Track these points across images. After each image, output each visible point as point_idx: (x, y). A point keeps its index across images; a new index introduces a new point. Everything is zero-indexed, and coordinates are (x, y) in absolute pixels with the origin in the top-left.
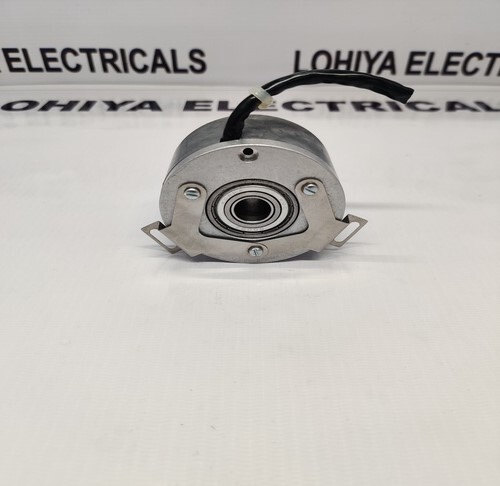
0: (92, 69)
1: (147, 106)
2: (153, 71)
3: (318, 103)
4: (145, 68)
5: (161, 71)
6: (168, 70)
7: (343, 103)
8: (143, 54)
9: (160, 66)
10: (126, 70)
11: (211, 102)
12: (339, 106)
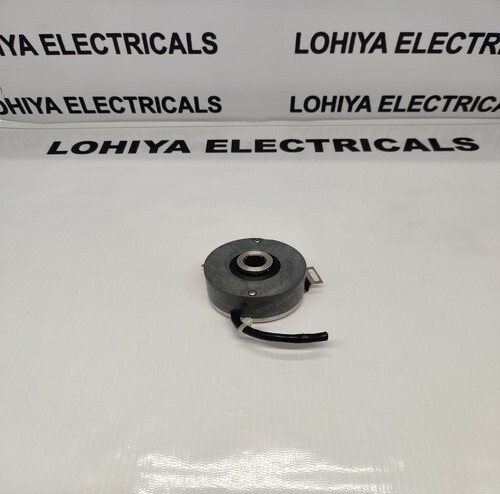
0: (133, 111)
1: (178, 146)
2: (181, 111)
3: (308, 141)
4: (174, 110)
5: (186, 112)
6: (192, 111)
7: (327, 141)
8: (173, 100)
9: (186, 108)
10: (159, 111)
11: (226, 141)
12: (324, 144)
